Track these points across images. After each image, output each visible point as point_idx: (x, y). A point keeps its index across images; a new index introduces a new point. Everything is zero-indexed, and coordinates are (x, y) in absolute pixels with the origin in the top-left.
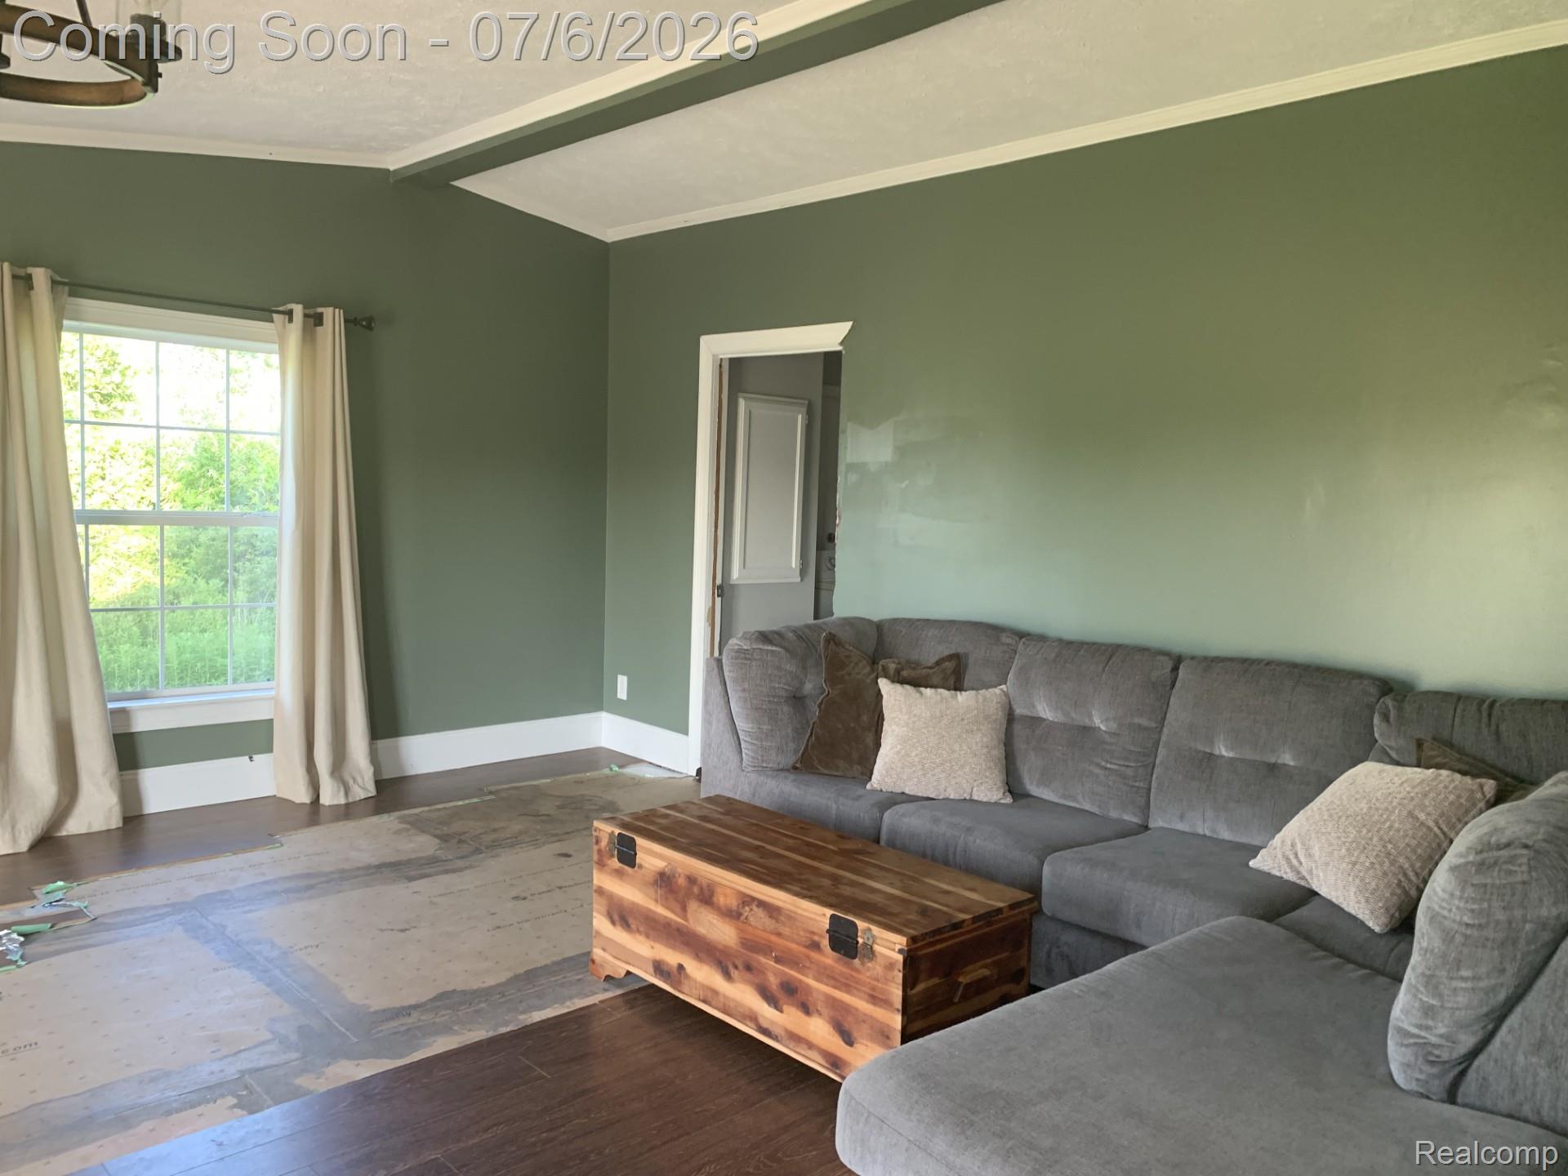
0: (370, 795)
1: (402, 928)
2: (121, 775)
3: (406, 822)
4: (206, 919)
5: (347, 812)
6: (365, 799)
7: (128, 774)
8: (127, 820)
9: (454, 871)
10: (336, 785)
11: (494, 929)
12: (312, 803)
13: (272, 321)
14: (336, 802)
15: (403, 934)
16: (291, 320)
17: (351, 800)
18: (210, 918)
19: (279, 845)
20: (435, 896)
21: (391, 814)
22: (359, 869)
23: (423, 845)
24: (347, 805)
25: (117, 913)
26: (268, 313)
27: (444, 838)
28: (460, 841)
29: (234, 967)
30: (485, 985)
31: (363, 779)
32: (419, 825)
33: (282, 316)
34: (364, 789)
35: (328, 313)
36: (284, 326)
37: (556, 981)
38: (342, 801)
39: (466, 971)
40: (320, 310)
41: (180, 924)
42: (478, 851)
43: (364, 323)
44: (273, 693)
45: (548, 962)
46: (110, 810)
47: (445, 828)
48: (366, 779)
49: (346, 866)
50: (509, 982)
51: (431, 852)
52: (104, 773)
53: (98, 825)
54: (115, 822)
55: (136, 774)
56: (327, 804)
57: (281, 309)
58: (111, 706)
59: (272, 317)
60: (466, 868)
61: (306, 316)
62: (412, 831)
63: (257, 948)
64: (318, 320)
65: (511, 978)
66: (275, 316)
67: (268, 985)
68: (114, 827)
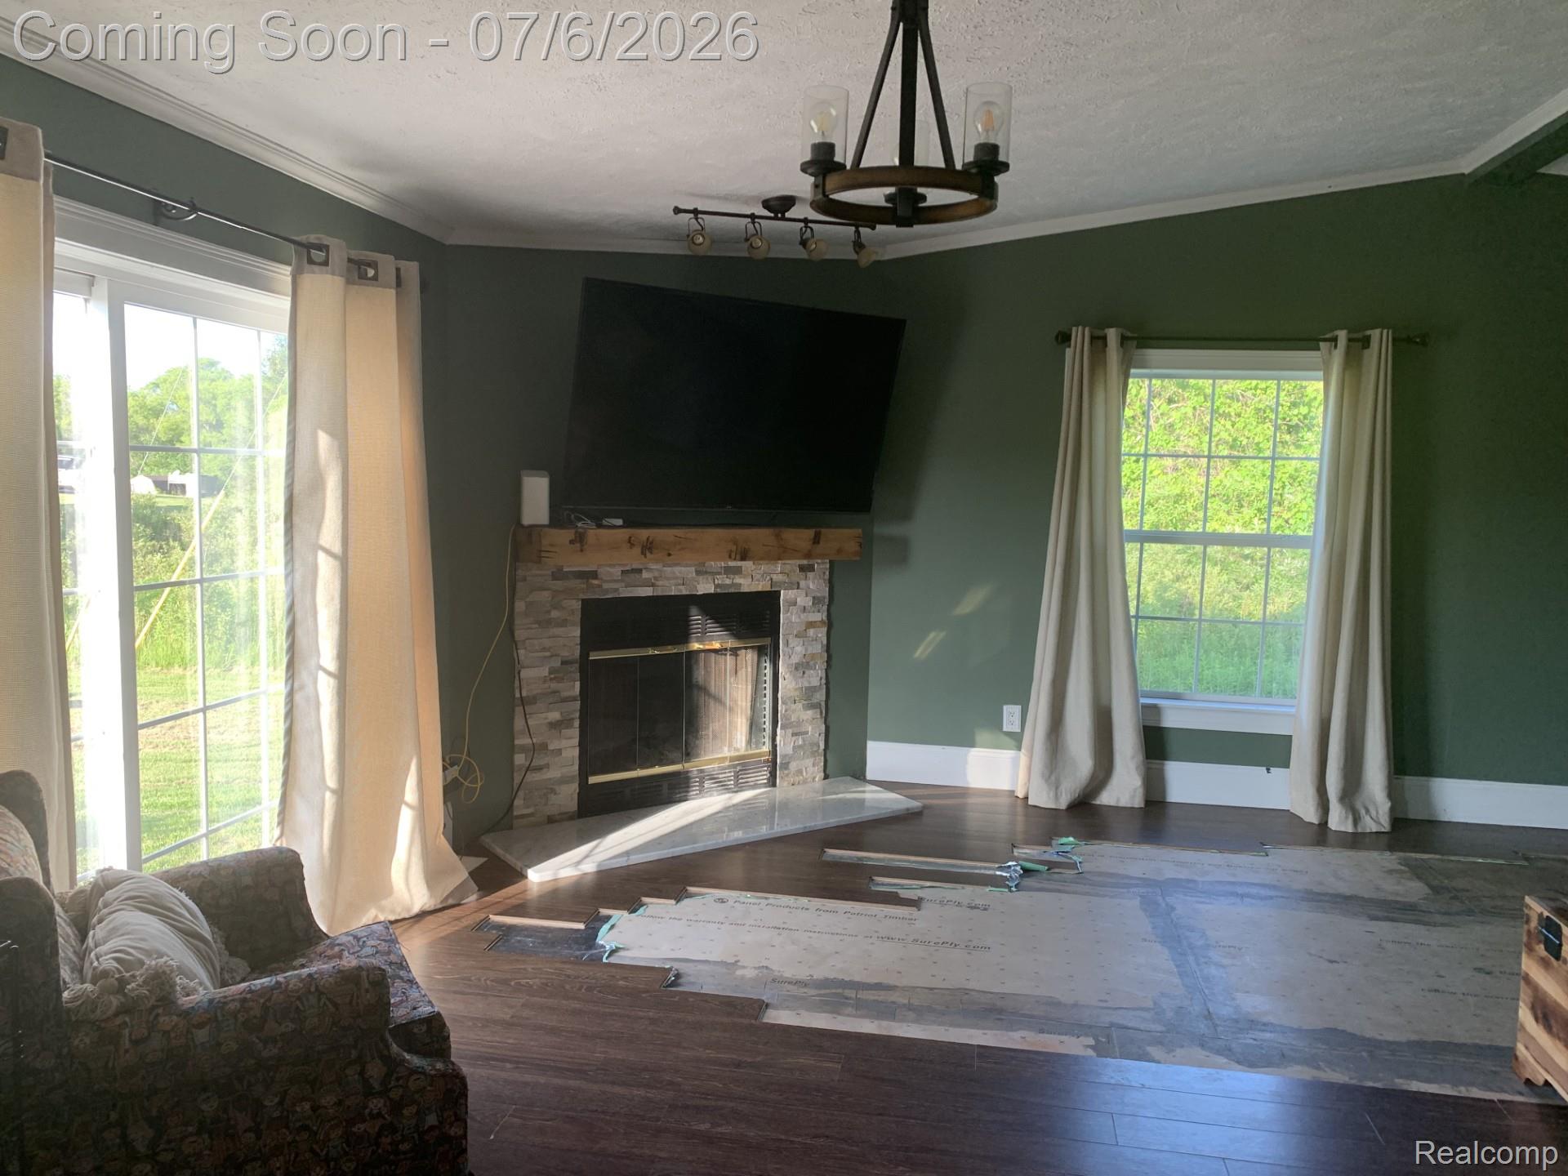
0: (1383, 830)
1: (1333, 959)
2: (1148, 763)
3: (1406, 865)
4: (1164, 898)
5: (1355, 841)
6: (1376, 832)
7: (1155, 763)
8: (1149, 802)
9: (1426, 924)
10: (1344, 812)
11: (1430, 991)
12: (1319, 824)
13: (1319, 349)
14: (1343, 829)
15: (1330, 964)
16: (1336, 347)
17: (1360, 830)
18: (1167, 898)
19: (1264, 854)
20: (1387, 941)
21: (1394, 853)
22: (1325, 894)
23: (1414, 890)
24: (1354, 834)
25: (1101, 874)
26: (1315, 342)
27: (1436, 890)
28: (1455, 898)
29: (1160, 942)
30: (1380, 1038)
31: (1377, 813)
32: (1417, 872)
33: (1328, 344)
34: (1378, 823)
35: (1375, 334)
36: (1330, 353)
37: (1464, 1062)
38: (1350, 829)
39: (1369, 1018)
40: (1368, 332)
41: (1140, 896)
42: (1470, 912)
43: (1418, 340)
44: (1293, 710)
45: (1469, 1041)
46: (1135, 790)
47: (1446, 881)
48: (1381, 812)
49: (1317, 889)
50: (1411, 1044)
51: (1413, 899)
52: (1133, 758)
53: (1125, 802)
54: (1138, 802)
55: (1163, 764)
56: (1333, 829)
57: (1327, 336)
58: (1143, 701)
59: (1319, 345)
60: (1443, 925)
61: (1350, 340)
62: (1408, 874)
63: (1188, 934)
64: (1366, 342)
65: (1414, 1041)
66: (1322, 344)
67: (1177, 966)
68: (1136, 806)
